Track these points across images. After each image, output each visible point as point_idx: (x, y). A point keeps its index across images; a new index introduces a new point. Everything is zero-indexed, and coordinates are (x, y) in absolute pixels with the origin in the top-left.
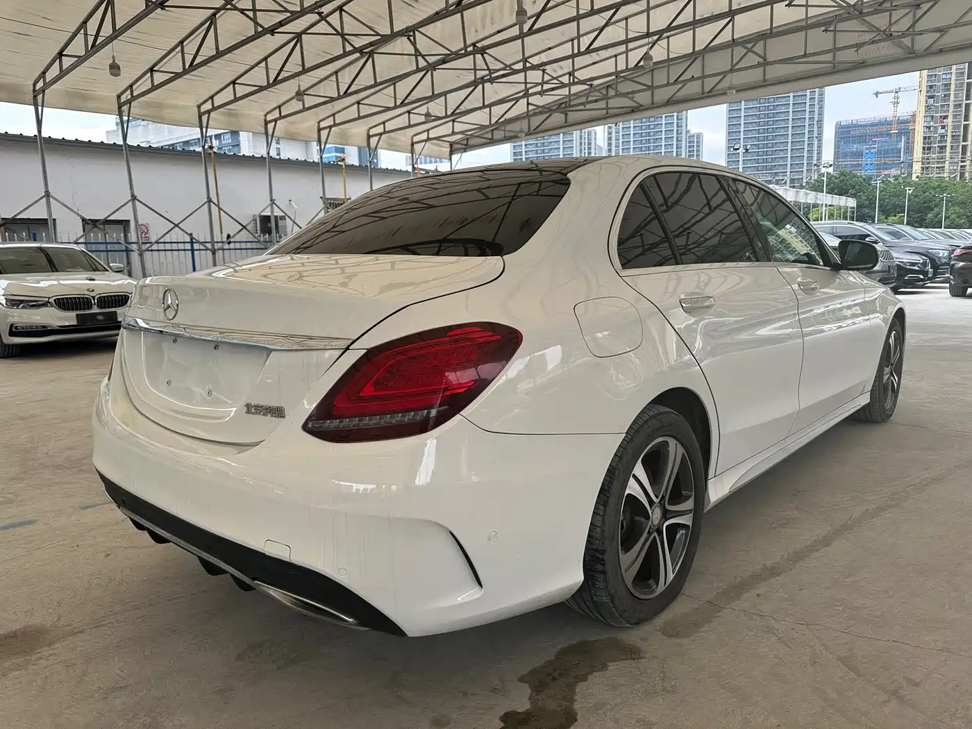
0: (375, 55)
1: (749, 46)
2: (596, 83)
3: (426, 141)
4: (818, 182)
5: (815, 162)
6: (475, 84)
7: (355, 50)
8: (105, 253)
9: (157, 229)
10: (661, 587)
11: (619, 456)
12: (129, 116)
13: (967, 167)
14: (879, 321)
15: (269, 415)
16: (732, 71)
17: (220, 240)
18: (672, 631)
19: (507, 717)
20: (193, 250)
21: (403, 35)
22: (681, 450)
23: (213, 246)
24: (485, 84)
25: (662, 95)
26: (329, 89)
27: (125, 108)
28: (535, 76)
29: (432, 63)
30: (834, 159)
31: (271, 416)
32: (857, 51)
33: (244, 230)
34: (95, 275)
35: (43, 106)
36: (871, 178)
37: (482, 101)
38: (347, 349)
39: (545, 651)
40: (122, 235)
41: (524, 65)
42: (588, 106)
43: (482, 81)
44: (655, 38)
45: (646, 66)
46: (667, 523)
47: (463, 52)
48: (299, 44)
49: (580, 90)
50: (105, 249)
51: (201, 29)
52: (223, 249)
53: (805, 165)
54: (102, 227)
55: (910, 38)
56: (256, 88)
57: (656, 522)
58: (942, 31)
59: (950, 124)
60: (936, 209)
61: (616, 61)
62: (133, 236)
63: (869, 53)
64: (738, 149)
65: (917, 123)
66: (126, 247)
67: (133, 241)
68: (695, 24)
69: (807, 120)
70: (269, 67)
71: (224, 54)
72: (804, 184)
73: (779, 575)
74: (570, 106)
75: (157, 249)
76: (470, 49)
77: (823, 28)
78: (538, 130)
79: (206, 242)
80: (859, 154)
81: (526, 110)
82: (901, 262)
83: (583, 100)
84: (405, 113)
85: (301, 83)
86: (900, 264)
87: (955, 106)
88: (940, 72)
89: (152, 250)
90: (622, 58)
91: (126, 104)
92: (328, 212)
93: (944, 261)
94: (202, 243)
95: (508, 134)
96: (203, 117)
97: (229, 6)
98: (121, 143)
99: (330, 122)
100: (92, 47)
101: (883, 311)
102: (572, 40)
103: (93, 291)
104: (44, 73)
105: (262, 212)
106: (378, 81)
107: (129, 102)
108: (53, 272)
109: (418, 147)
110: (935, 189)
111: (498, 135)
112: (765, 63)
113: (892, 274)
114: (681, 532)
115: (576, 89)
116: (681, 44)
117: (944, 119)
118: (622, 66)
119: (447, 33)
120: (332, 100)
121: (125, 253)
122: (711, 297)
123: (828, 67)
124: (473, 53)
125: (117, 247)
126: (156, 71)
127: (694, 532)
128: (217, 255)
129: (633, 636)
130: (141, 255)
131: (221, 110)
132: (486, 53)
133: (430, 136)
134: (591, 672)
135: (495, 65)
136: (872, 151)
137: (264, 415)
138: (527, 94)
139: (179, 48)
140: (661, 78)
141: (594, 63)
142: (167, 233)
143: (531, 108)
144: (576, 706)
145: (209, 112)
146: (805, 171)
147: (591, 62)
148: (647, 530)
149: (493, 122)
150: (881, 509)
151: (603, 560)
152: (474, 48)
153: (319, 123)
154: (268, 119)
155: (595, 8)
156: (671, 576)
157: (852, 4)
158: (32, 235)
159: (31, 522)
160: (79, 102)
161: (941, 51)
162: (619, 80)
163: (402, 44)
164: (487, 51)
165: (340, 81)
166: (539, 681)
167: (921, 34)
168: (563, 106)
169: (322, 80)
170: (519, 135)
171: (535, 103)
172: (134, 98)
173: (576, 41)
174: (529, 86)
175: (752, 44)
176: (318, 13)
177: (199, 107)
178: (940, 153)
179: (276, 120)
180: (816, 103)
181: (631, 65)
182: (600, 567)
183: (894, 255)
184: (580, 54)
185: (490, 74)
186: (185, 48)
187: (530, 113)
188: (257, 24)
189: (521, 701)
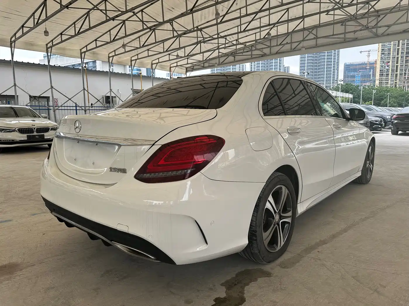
0: (156, 30)
1: (310, 30)
2: (247, 44)
3: (176, 67)
4: (337, 87)
5: (336, 79)
6: (197, 43)
7: (148, 28)
8: (39, 110)
9: (61, 101)
10: (279, 248)
11: (263, 192)
12: (51, 53)
13: (398, 83)
14: (365, 142)
15: (120, 172)
16: (303, 40)
17: (88, 106)
18: (284, 266)
19: (216, 300)
20: (76, 110)
21: (168, 22)
22: (287, 191)
23: (85, 108)
24: (201, 44)
25: (275, 50)
26: (136, 44)
27: (49, 50)
28: (222, 41)
29: (180, 34)
30: (344, 78)
31: (121, 172)
32: (354, 33)
33: (99, 102)
34: (35, 119)
35: (14, 48)
36: (358, 86)
37: (200, 50)
38: (154, 145)
39: (231, 273)
40: (46, 103)
41: (218, 36)
42: (244, 54)
43: (200, 42)
44: (272, 26)
45: (269, 38)
46: (281, 221)
47: (193, 30)
48: (124, 25)
49: (241, 47)
50: (39, 109)
51: (83, 18)
52: (89, 110)
53: (332, 80)
54: (38, 99)
55: (376, 29)
56: (105, 43)
57: (277, 221)
58: (389, 26)
59: (391, 65)
60: (385, 99)
61: (256, 35)
62: (51, 103)
63: (359, 34)
64: (305, 73)
65: (377, 64)
66: (48, 108)
67: (51, 105)
68: (288, 21)
69: (333, 62)
70: (111, 34)
71: (93, 28)
72: (331, 88)
73: (326, 243)
74: (236, 53)
75: (61, 109)
76: (196, 29)
77: (341, 24)
78: (223, 63)
79: (82, 107)
80: (354, 77)
81: (218, 55)
82: (372, 120)
83: (242, 51)
84: (167, 55)
85: (124, 41)
86: (371, 121)
87: (393, 58)
88: (387, 44)
89: (59, 110)
90: (258, 34)
91: (50, 48)
92: (134, 95)
93: (389, 120)
94: (80, 107)
95: (210, 65)
96: (82, 54)
97: (95, 8)
98: (47, 64)
99: (136, 57)
100: (36, 24)
101: (367, 138)
102: (238, 26)
103: (34, 125)
104: (15, 34)
105: (106, 94)
106: (157, 41)
107: (51, 47)
108: (17, 117)
109: (172, 69)
110: (385, 91)
111: (206, 65)
112: (316, 38)
113: (368, 125)
114: (287, 225)
115: (239, 47)
116: (282, 29)
117: (388, 63)
118: (258, 38)
119: (186, 22)
120: (137, 48)
121: (47, 110)
122: (299, 129)
123: (342, 40)
124: (197, 31)
125: (44, 108)
126: (63, 34)
127: (292, 225)
128: (86, 112)
129: (267, 268)
130: (54, 111)
131: (90, 51)
132: (202, 31)
133: (178, 65)
134: (251, 282)
135: (205, 36)
136: (359, 75)
137: (117, 172)
138: (218, 48)
139: (74, 25)
140: (274, 43)
141: (246, 36)
142: (66, 102)
143: (220, 54)
144: (245, 295)
145: (85, 52)
146: (332, 83)
147: (245, 36)
148: (274, 223)
149: (204, 59)
150: (367, 218)
151: (256, 235)
152: (197, 28)
153: (131, 58)
154: (110, 56)
155: (248, 13)
156: (283, 243)
157: (353, 14)
158: (8, 102)
159: (10, 221)
160: (30, 46)
161: (388, 35)
162: (256, 43)
163: (168, 26)
164: (203, 30)
165: (140, 40)
166: (229, 285)
167: (380, 27)
168: (233, 53)
169: (133, 40)
170: (215, 65)
171: (222, 52)
172: (53, 46)
173: (239, 27)
174: (219, 45)
175: (311, 30)
176: (133, 12)
177: (81, 50)
178: (386, 76)
179: (113, 56)
180: (336, 55)
181: (262, 37)
182: (255, 238)
183: (369, 117)
184: (241, 32)
185: (204, 39)
186: (76, 25)
187: (220, 56)
188: (107, 16)
189: (222, 293)
